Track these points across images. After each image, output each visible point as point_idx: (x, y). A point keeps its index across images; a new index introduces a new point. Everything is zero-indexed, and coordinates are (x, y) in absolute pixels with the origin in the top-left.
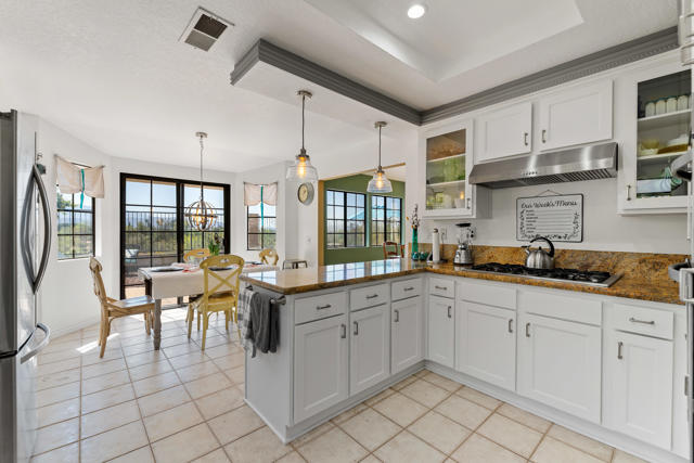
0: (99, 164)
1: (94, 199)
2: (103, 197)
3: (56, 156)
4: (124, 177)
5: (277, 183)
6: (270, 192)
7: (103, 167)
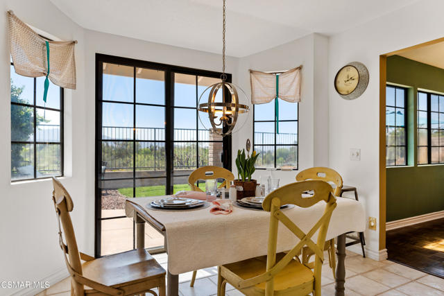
0: (69, 39)
1: (62, 90)
2: (74, 87)
3: (9, 13)
4: (101, 59)
5: (300, 68)
6: (289, 83)
7: (74, 42)
